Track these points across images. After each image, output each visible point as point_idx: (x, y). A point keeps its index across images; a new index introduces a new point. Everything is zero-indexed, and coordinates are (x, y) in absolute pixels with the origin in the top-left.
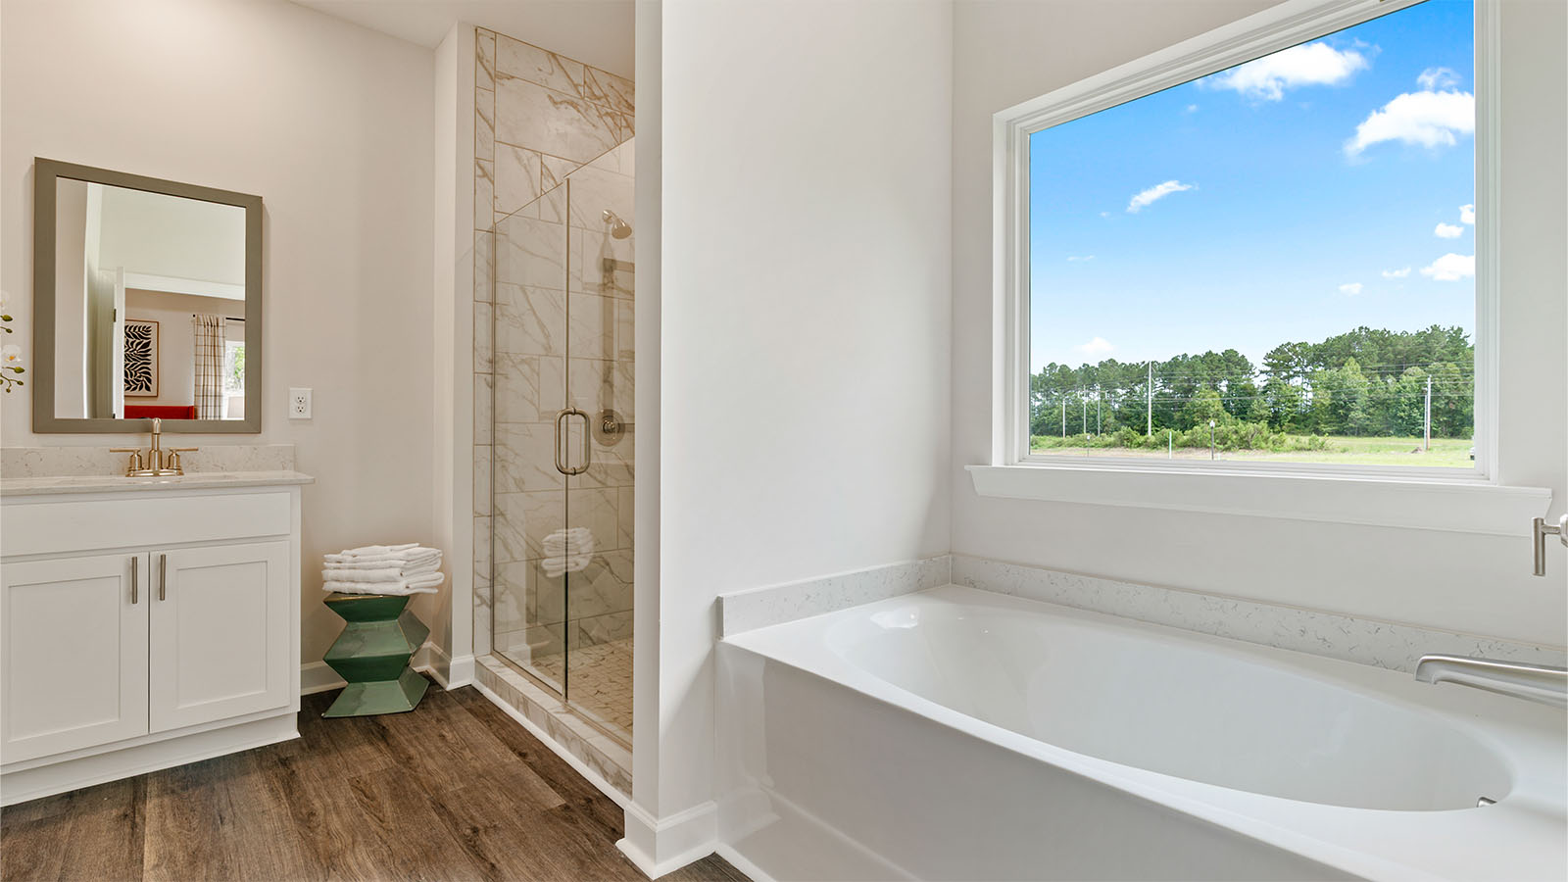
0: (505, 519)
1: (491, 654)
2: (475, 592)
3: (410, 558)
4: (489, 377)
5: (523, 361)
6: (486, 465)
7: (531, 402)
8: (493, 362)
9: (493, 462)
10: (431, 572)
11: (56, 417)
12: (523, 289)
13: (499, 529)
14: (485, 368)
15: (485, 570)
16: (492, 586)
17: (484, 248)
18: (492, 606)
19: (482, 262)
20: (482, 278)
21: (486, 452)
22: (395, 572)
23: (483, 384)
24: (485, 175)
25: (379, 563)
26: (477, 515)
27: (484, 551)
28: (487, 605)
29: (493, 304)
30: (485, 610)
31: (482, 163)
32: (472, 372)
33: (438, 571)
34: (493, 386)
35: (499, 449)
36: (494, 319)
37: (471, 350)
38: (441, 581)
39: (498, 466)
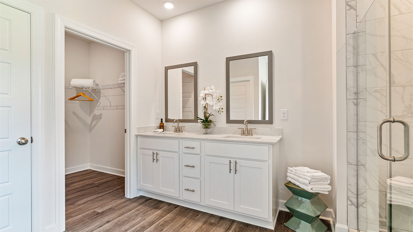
0: (365, 168)
1: (357, 230)
2: (348, 198)
3: (313, 178)
4: (355, 101)
5: (376, 91)
6: (353, 141)
7: (381, 112)
8: (357, 93)
9: (357, 140)
10: (325, 185)
11: (231, 119)
12: (375, 55)
13: (361, 172)
14: (353, 96)
15: (354, 189)
16: (357, 198)
17: (351, 41)
18: (357, 207)
19: (350, 49)
20: (351, 56)
21: (353, 135)
22: (307, 182)
23: (352, 104)
24: (351, 7)
25: (302, 176)
26: (349, 163)
27: (353, 181)
28: (355, 206)
29: (356, 66)
30: (354, 208)
31: (349, 3)
32: (345, 99)
33: (328, 184)
34: (357, 105)
35: (361, 135)
36: (357, 73)
37: (345, 89)
38: (330, 189)
39: (360, 142)
